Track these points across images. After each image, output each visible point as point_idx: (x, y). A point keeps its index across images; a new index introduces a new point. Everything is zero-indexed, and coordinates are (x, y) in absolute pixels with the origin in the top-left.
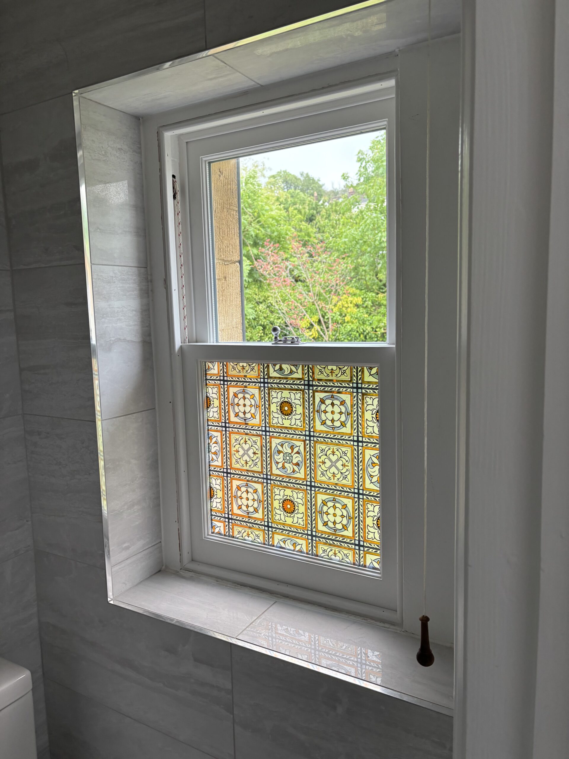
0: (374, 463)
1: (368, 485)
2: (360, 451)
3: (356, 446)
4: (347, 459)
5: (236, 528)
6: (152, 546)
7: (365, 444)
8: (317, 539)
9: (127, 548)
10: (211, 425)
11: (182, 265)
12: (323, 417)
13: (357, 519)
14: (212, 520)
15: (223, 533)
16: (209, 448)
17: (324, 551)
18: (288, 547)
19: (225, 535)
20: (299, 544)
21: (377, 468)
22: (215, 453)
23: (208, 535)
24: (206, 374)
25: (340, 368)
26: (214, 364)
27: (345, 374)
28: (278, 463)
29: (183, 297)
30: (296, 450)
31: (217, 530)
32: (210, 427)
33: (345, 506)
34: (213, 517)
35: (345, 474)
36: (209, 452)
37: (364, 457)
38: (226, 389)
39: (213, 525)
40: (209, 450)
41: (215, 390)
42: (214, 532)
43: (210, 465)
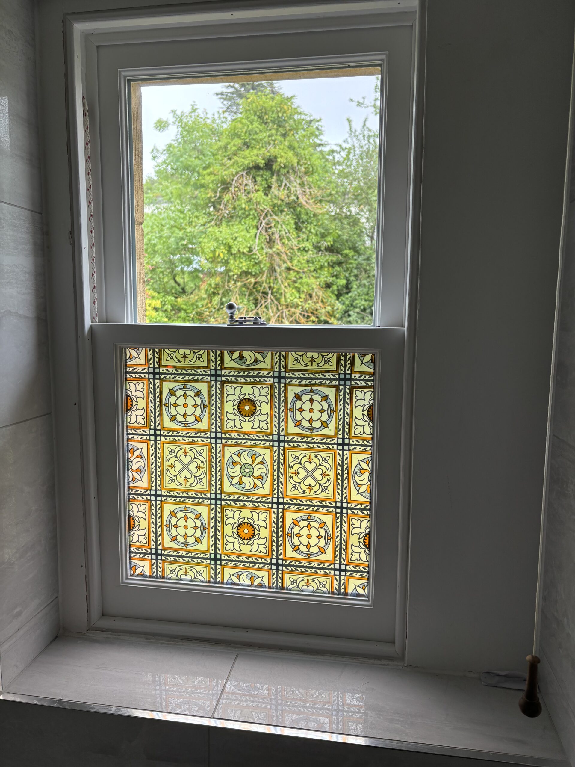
0: (363, 469)
1: (355, 496)
2: (346, 457)
3: (340, 450)
4: (328, 466)
5: (167, 566)
7: (352, 448)
8: (284, 568)
10: (133, 434)
11: (92, 216)
12: (298, 417)
14: (130, 558)
15: (148, 574)
16: (128, 465)
17: (292, 582)
18: (242, 582)
19: (150, 577)
20: (259, 577)
21: (366, 475)
22: (138, 471)
23: (127, 579)
24: (126, 365)
25: (323, 356)
26: (139, 352)
27: (329, 362)
28: (232, 477)
30: (259, 459)
31: (138, 572)
32: (130, 436)
33: (323, 525)
34: (133, 555)
35: (325, 485)
36: (128, 470)
37: (350, 463)
38: (157, 385)
39: (133, 565)
41: (140, 387)
42: (133, 574)
43: (129, 487)
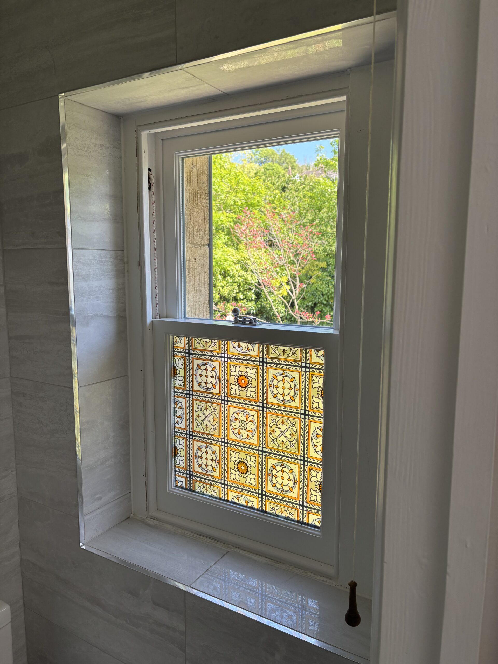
0: (319, 435)
1: (313, 454)
2: (306, 424)
3: (303, 418)
4: (295, 429)
5: (196, 483)
6: (122, 497)
7: (311, 417)
8: (267, 498)
9: (99, 499)
10: (177, 392)
11: (155, 249)
12: (275, 391)
13: (302, 483)
14: (175, 475)
15: (185, 487)
16: (174, 412)
17: (272, 509)
19: (186, 489)
20: (251, 502)
21: (321, 439)
22: (180, 417)
23: (172, 488)
24: (174, 347)
25: (291, 349)
26: (181, 338)
27: (295, 354)
28: (234, 429)
29: (156, 278)
30: (250, 418)
31: (179, 484)
32: (176, 394)
33: (292, 471)
34: (177, 473)
35: (293, 443)
36: (174, 416)
37: (309, 429)
38: (191, 361)
39: (177, 479)
40: (174, 414)
41: (181, 361)
42: (177, 486)
43: (175, 427)
